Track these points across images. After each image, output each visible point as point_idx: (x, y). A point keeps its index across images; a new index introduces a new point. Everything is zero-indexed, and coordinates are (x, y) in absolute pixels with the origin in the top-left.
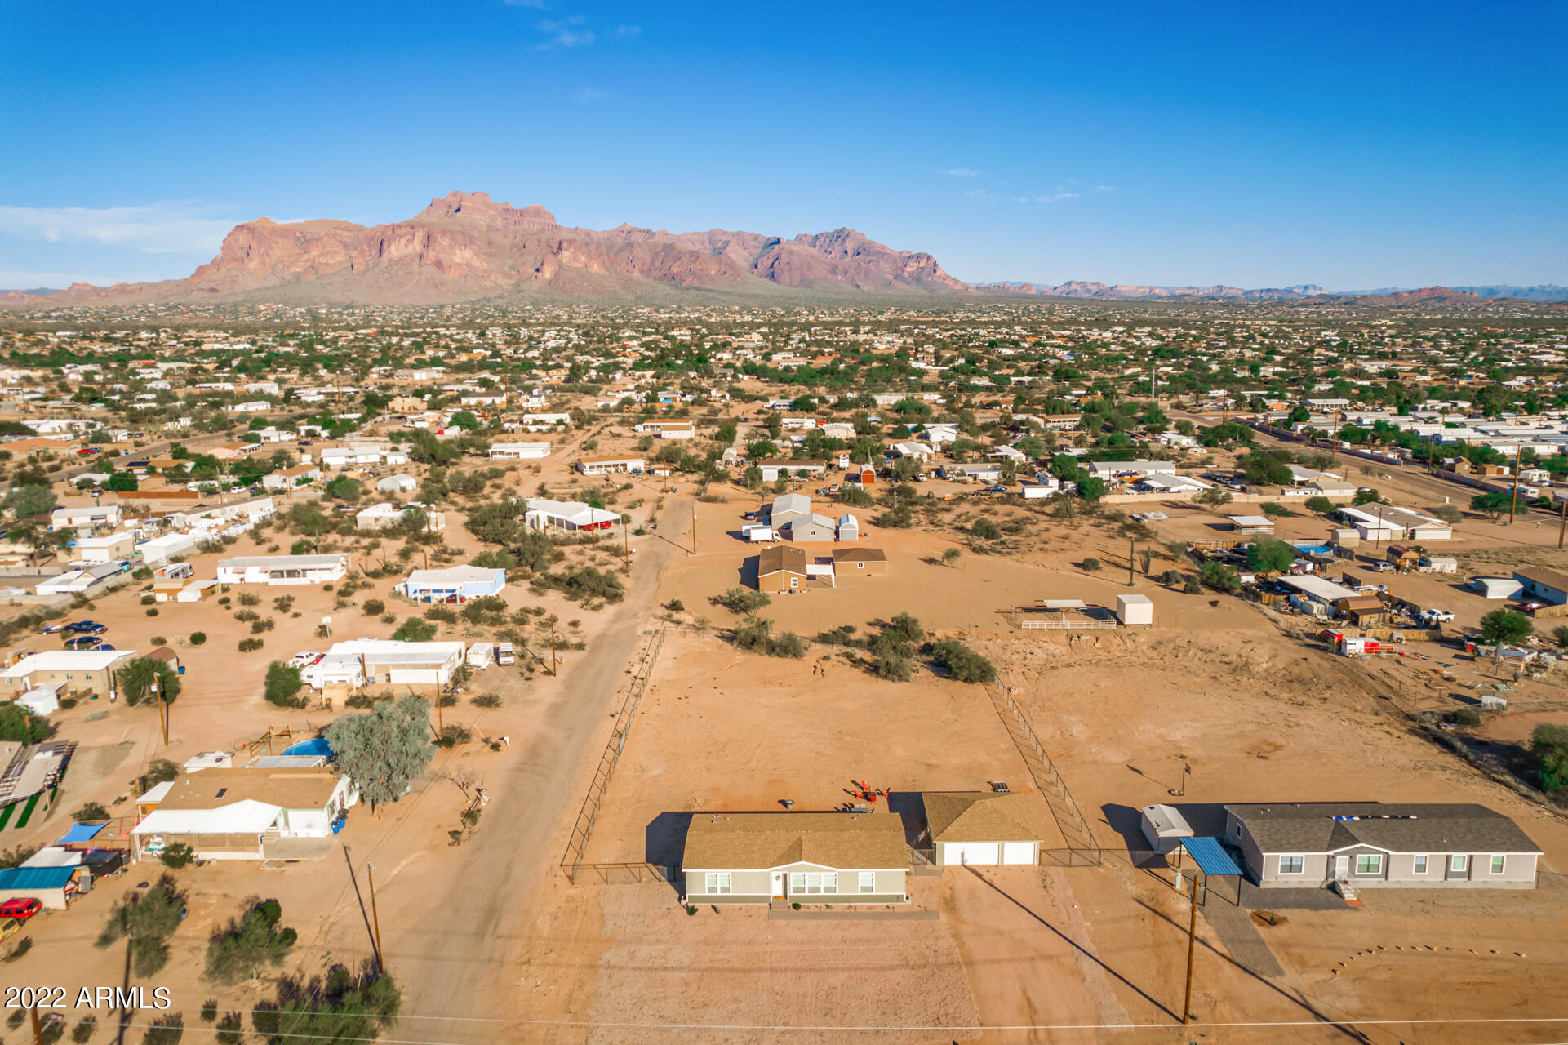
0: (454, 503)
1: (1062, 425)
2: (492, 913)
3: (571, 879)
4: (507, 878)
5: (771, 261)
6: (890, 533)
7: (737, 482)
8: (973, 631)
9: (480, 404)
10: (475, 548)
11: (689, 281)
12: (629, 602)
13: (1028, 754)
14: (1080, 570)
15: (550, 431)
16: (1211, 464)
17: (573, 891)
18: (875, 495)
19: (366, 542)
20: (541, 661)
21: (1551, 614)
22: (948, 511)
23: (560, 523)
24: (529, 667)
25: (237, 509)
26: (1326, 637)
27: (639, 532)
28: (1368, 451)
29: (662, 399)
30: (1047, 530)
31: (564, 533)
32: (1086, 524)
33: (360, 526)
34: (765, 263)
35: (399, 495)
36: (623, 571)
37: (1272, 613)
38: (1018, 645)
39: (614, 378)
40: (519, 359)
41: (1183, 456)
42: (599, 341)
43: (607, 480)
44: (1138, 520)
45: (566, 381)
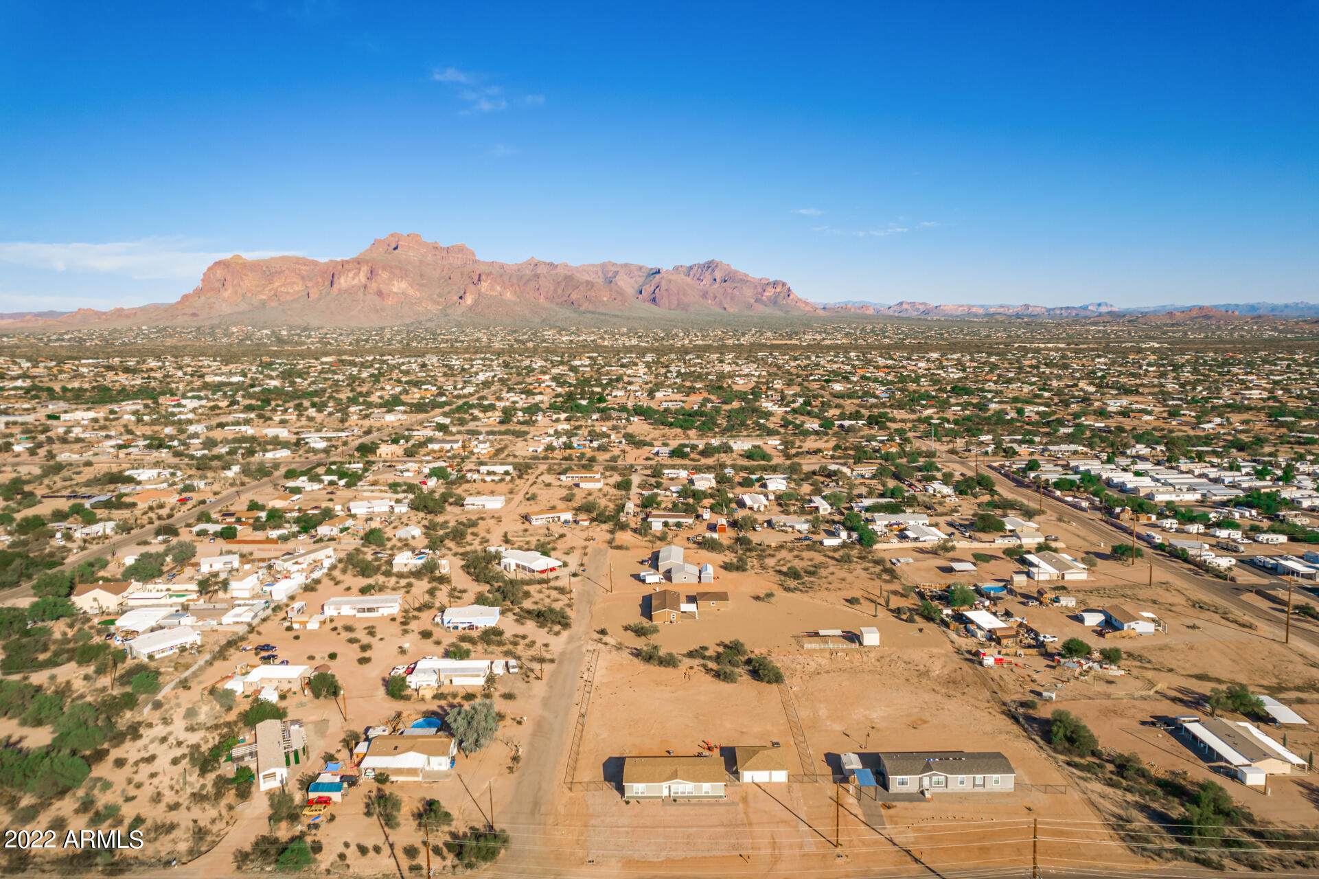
0: (450, 549)
1: (863, 472)
2: (536, 804)
3: (570, 789)
4: (539, 789)
5: (653, 288)
6: (734, 575)
7: (635, 531)
8: (776, 649)
9: (441, 450)
10: (475, 588)
11: (585, 306)
12: (576, 628)
13: (794, 726)
14: (848, 604)
15: (502, 480)
16: (957, 511)
17: (572, 794)
18: (726, 542)
19: (403, 582)
20: (532, 670)
21: (1115, 637)
22: (773, 556)
23: (524, 568)
24: (526, 674)
25: (313, 556)
26: (977, 654)
27: (575, 575)
28: (1070, 499)
29: (575, 446)
30: (833, 574)
31: (526, 576)
32: (858, 568)
33: (395, 570)
34: (648, 290)
35: (412, 542)
36: (569, 606)
37: (953, 636)
38: (801, 659)
39: (536, 420)
40: (458, 397)
41: (941, 504)
42: (519, 374)
43: (548, 529)
44: (894, 564)
45: (501, 422)
